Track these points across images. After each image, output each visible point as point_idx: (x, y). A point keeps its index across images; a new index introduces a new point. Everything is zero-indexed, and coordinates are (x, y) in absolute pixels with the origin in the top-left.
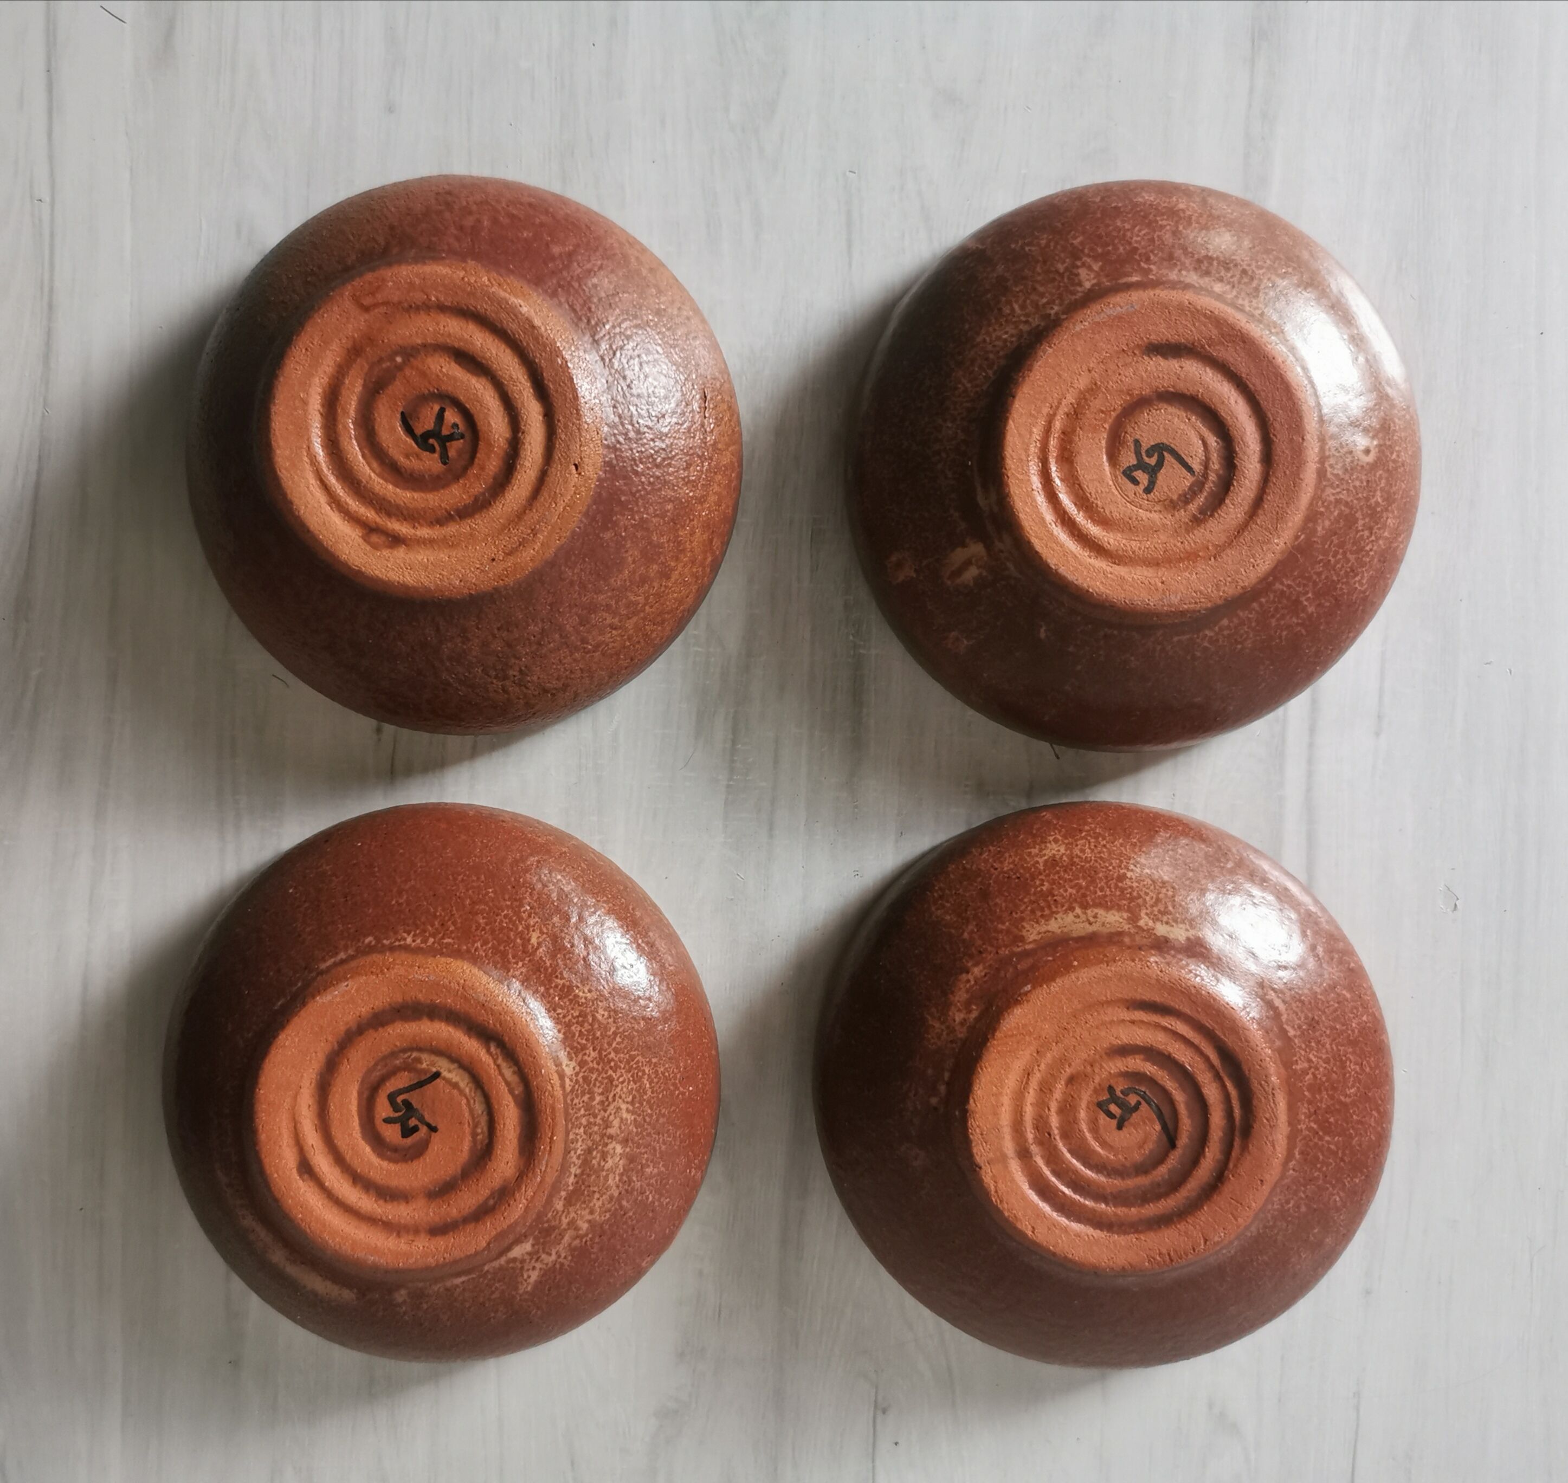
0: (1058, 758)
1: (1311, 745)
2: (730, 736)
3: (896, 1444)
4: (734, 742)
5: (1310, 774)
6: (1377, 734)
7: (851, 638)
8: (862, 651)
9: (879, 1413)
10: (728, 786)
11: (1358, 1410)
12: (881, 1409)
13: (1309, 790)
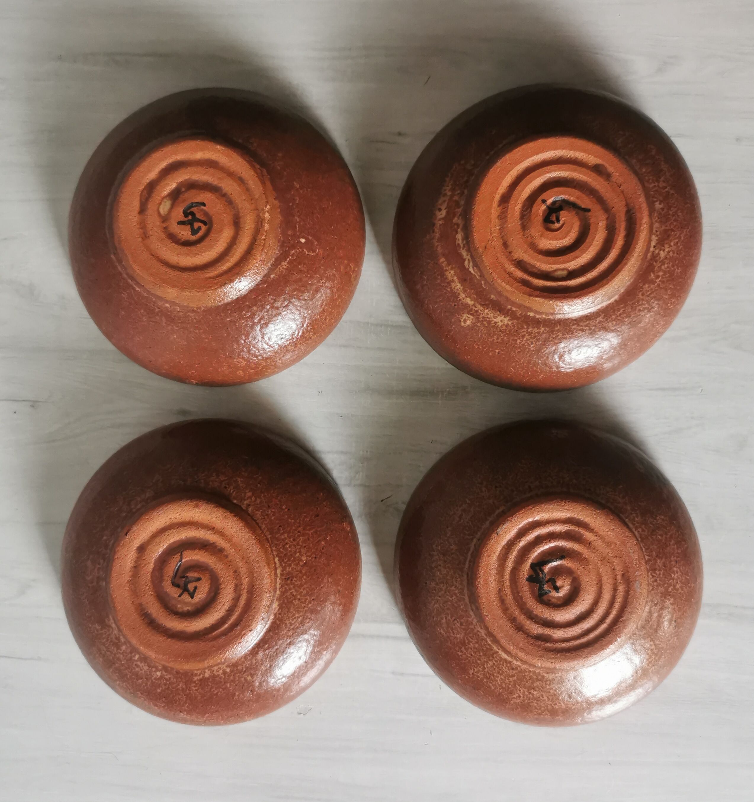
0: (382, 501)
1: (387, 637)
2: (395, 325)
3: (15, 412)
4: (392, 326)
5: (372, 637)
6: (393, 673)
7: (448, 390)
8: (440, 396)
9: (31, 403)
10: (368, 323)
11: (31, 659)
12: (34, 404)
13: (363, 636)
